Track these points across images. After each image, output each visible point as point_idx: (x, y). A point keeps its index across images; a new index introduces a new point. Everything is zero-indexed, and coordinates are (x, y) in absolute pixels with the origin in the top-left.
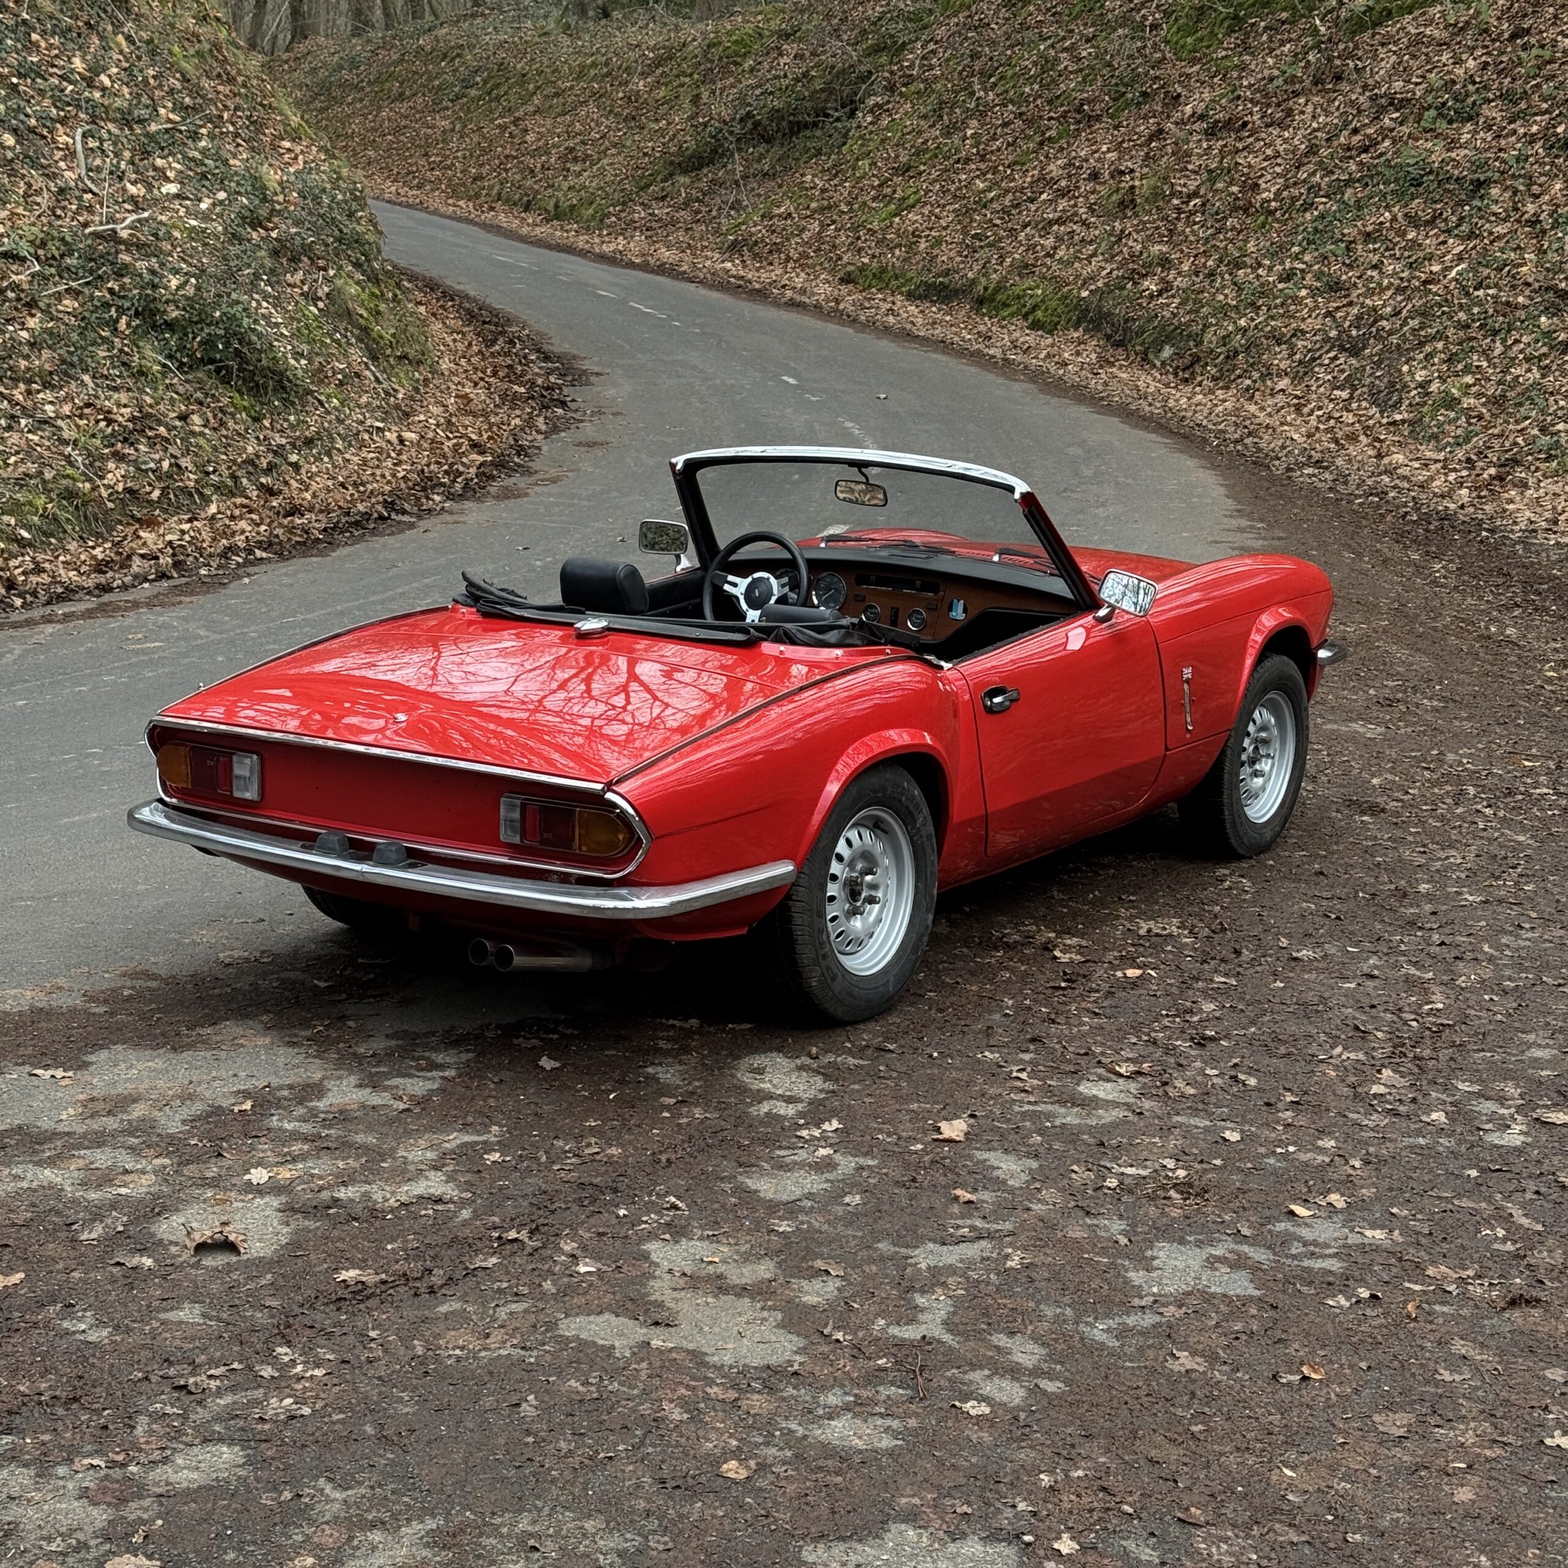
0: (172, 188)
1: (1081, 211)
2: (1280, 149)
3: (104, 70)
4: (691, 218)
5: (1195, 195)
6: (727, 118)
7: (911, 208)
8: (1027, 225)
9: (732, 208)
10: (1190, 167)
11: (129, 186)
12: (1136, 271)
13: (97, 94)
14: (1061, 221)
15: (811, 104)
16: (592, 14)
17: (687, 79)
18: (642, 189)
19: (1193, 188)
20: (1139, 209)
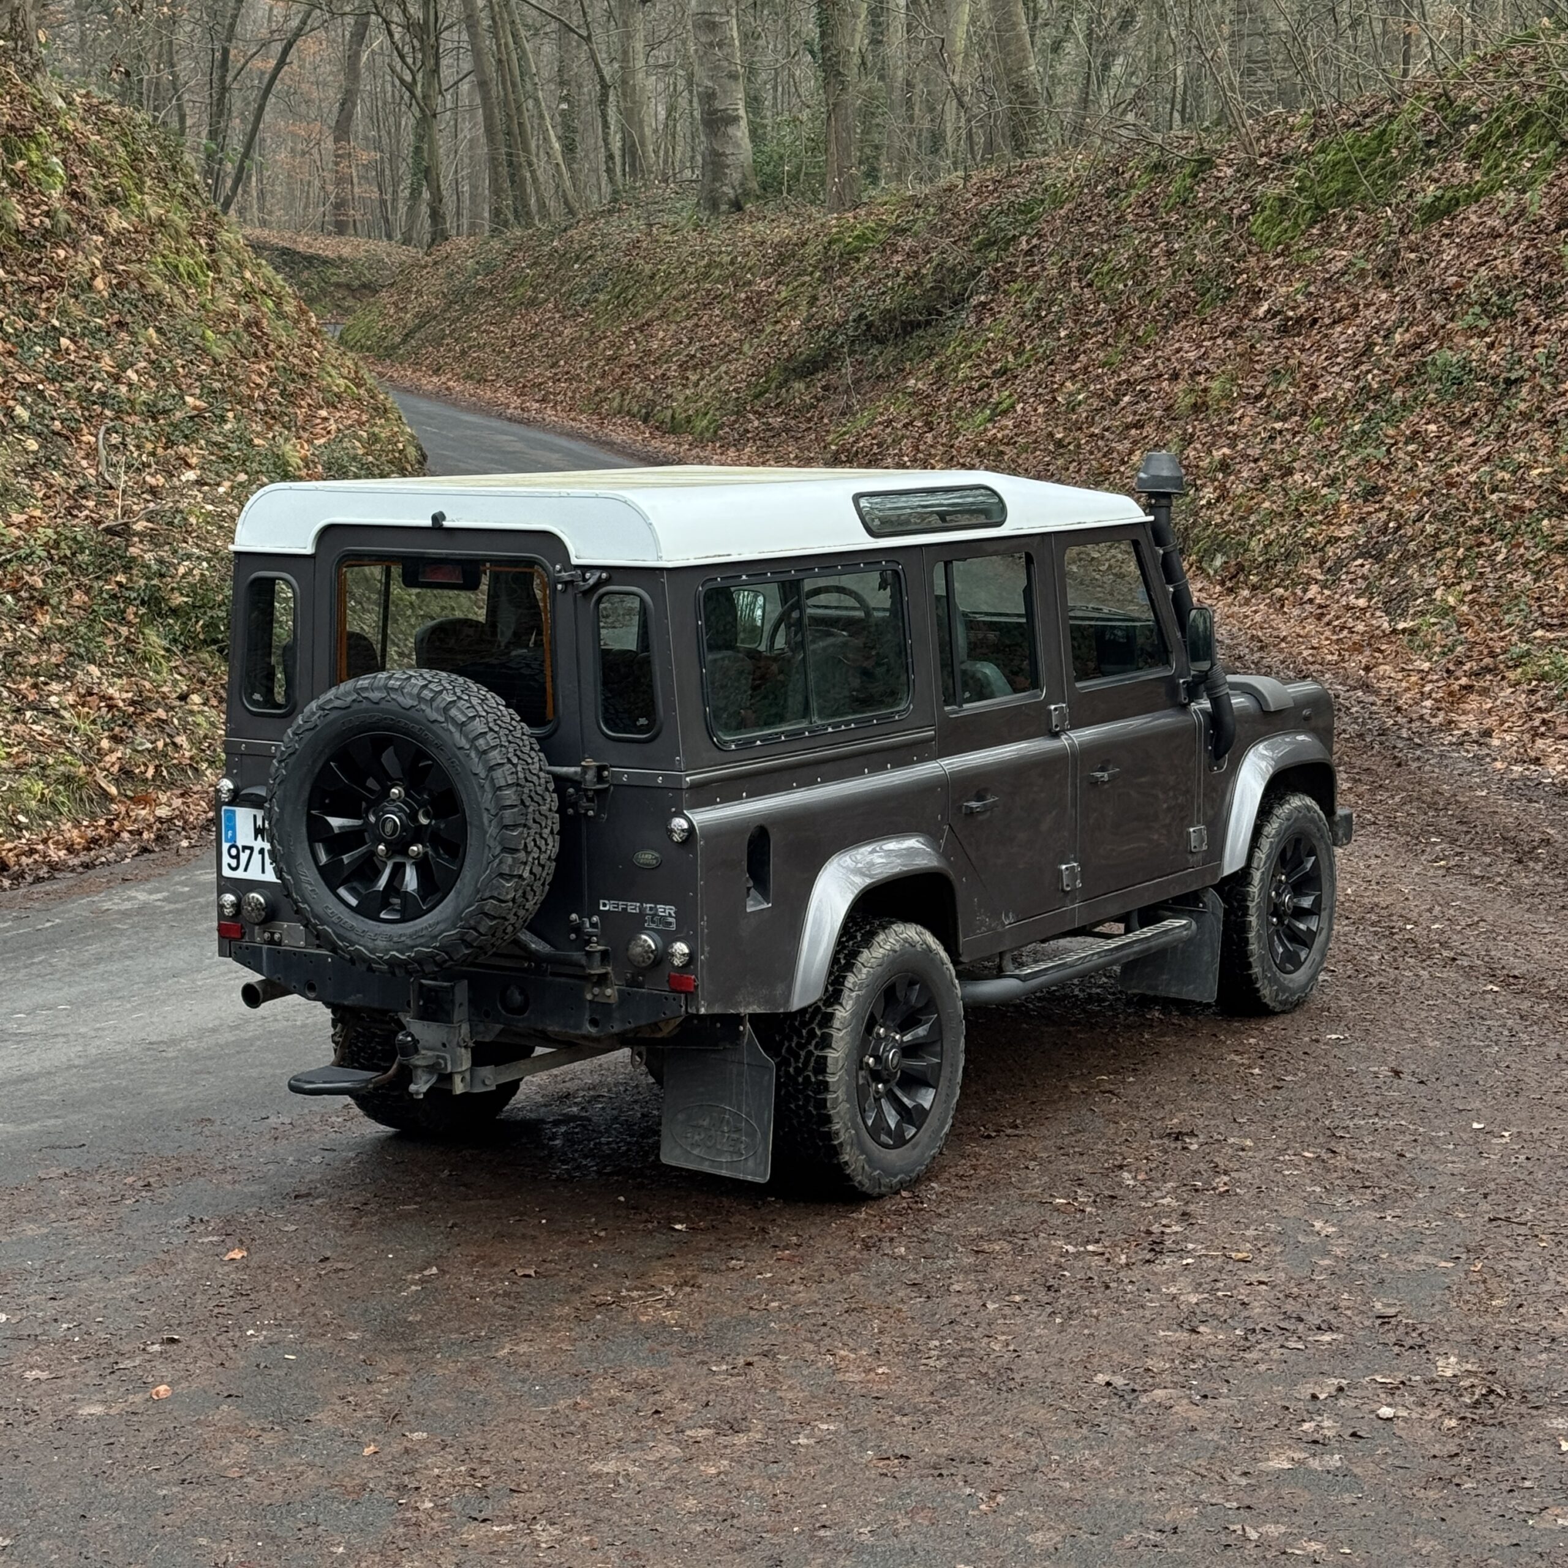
0: (191, 475)
1: (1158, 413)
2: (1342, 346)
3: (132, 365)
4: (803, 426)
5: (1259, 397)
6: (840, 321)
7: (1005, 412)
8: (1107, 430)
9: (843, 414)
10: (1258, 367)
11: (148, 478)
12: (1199, 478)
13: (124, 389)
14: (1139, 425)
15: (923, 302)
16: (724, 207)
17: (807, 278)
18: (757, 397)
19: (1259, 389)
20: (1210, 412)
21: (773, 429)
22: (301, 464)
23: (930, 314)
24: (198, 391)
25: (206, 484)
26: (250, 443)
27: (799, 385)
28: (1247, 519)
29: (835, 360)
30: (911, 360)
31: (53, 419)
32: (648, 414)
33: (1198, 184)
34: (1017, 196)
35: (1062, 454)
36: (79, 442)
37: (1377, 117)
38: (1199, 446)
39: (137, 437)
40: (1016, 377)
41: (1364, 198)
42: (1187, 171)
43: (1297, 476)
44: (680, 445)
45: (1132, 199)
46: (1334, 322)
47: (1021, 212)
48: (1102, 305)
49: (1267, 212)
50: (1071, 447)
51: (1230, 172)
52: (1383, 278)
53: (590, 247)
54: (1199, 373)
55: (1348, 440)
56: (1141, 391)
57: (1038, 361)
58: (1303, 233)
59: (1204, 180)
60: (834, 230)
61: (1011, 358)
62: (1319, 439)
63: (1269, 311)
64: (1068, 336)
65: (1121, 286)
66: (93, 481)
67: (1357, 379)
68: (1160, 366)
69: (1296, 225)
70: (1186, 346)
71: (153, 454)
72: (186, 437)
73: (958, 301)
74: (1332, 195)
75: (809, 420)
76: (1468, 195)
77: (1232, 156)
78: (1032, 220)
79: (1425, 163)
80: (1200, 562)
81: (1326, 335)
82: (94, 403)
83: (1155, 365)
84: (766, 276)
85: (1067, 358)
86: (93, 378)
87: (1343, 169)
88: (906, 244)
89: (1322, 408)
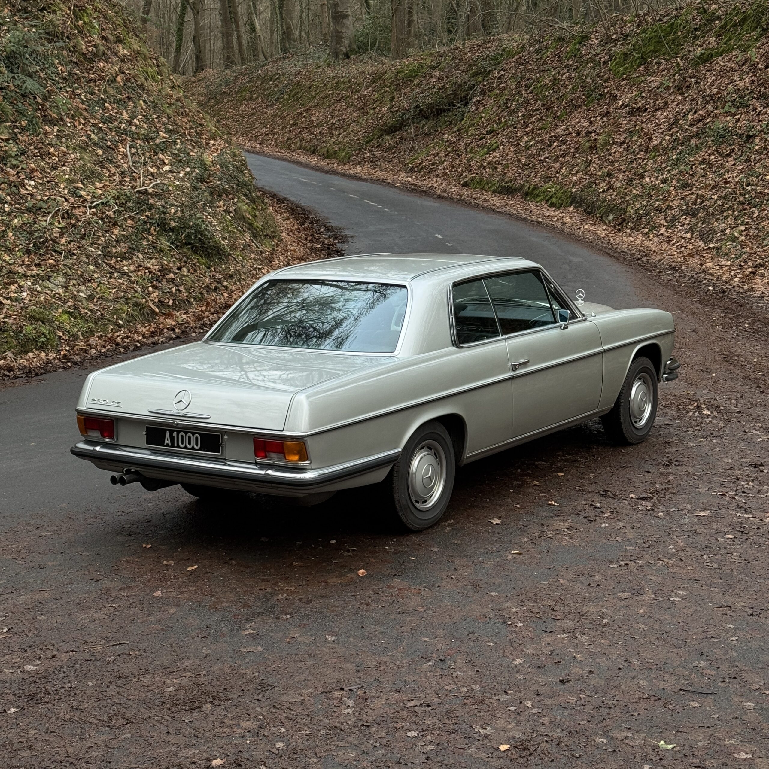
0: (167, 168)
1: (572, 150)
2: (662, 121)
3: (136, 117)
4: (391, 156)
5: (624, 143)
6: (407, 108)
7: (494, 150)
8: (548, 158)
9: (411, 151)
10: (621, 130)
11: (150, 168)
12: (597, 179)
13: (134, 128)
14: (563, 156)
15: (446, 101)
16: (341, 57)
17: (388, 89)
18: (368, 142)
19: (622, 140)
20: (598, 150)
21: (377, 157)
22: (211, 164)
23: (450, 106)
24: (164, 130)
25: (174, 172)
26: (188, 154)
28: (625, 198)
29: (405, 126)
30: (441, 126)
31: (106, 140)
32: (314, 150)
33: (582, 47)
34: (490, 52)
35: (526, 169)
36: (119, 151)
37: (669, 17)
38: (595, 165)
39: (142, 150)
40: (498, 134)
41: (664, 54)
42: (575, 41)
43: (648, 179)
44: (333, 164)
45: (549, 53)
46: (656, 110)
47: (492, 60)
48: (539, 102)
49: (617, 60)
50: (531, 165)
51: (597, 42)
52: (678, 90)
53: (277, 74)
54: (591, 133)
55: (670, 163)
56: (562, 140)
57: (508, 127)
58: (635, 70)
59: (585, 45)
60: (399, 67)
61: (495, 126)
62: (656, 162)
63: (622, 105)
64: (522, 116)
65: (547, 93)
66: (127, 169)
67: (672, 135)
68: (570, 129)
69: (632, 66)
70: (582, 120)
71: (150, 158)
72: (162, 150)
73: (465, 100)
74: (649, 52)
75: (394, 153)
76: (717, 53)
77: (597, 34)
78: (499, 63)
79: (694, 38)
80: (602, 217)
81: (653, 116)
82: (123, 134)
83: (567, 129)
84: (367, 87)
85: (523, 126)
86: (121, 123)
87: (654, 41)
88: (437, 74)
89: (656, 149)
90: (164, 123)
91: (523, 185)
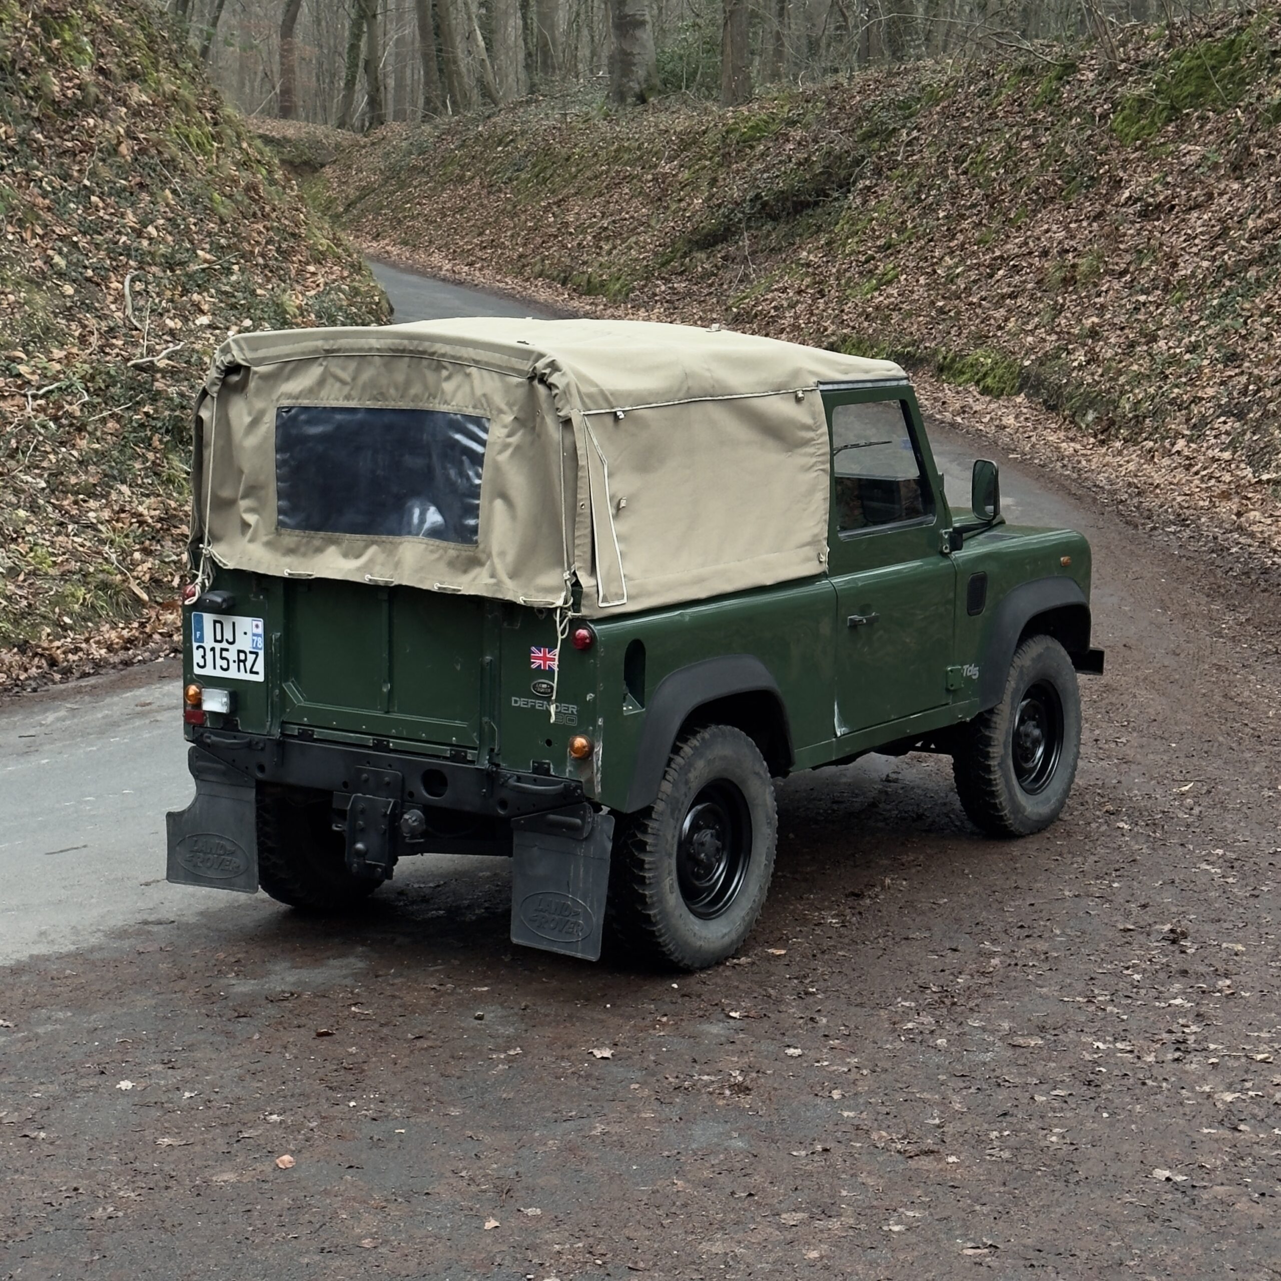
0: (204, 320)
1: (1030, 286)
2: (1199, 230)
3: (152, 222)
4: (705, 291)
5: (1124, 273)
6: (739, 200)
7: (889, 283)
8: (984, 299)
9: (741, 281)
10: (1122, 246)
11: (168, 321)
12: (1070, 342)
13: (145, 243)
14: (1012, 296)
15: (812, 185)
16: (630, 100)
17: (707, 163)
18: (663, 265)
19: (1123, 266)
20: (1079, 285)
21: (678, 293)
22: (297, 312)
23: (818, 196)
24: (207, 246)
25: (217, 328)
26: (253, 293)
27: (702, 255)
28: (1117, 380)
29: (734, 234)
30: (801, 235)
31: (85, 267)
32: (566, 278)
33: (1063, 86)
34: (897, 94)
35: (944, 320)
36: (108, 288)
37: (1226, 30)
38: (1069, 315)
39: (158, 285)
40: (899, 252)
41: (1214, 101)
42: (1052, 74)
43: (1162, 343)
44: (597, 305)
45: (1002, 98)
46: (1191, 209)
47: (901, 108)
48: (977, 190)
49: (1127, 112)
50: (952, 314)
51: (1091, 76)
52: (1234, 170)
53: (511, 132)
54: (1067, 251)
55: (1207, 312)
56: (1014, 266)
57: (918, 239)
58: (1159, 131)
59: (1068, 82)
60: (731, 121)
61: (894, 235)
62: (1181, 310)
63: (1130, 198)
64: (946, 217)
65: (994, 174)
66: (121, 323)
67: (1214, 259)
68: (1031, 244)
69: (1153, 123)
70: (1055, 227)
71: (171, 301)
72: (199, 286)
73: (846, 186)
74: (1186, 97)
75: (711, 285)
77: (1093, 62)
78: (911, 115)
79: (1271, 70)
80: (1073, 416)
81: (1183, 220)
82: (121, 255)
83: (1026, 244)
84: (671, 159)
85: (944, 236)
86: (119, 233)
87: (1196, 75)
88: (797, 134)
89: (1182, 284)
90: (209, 234)
91: (936, 352)
